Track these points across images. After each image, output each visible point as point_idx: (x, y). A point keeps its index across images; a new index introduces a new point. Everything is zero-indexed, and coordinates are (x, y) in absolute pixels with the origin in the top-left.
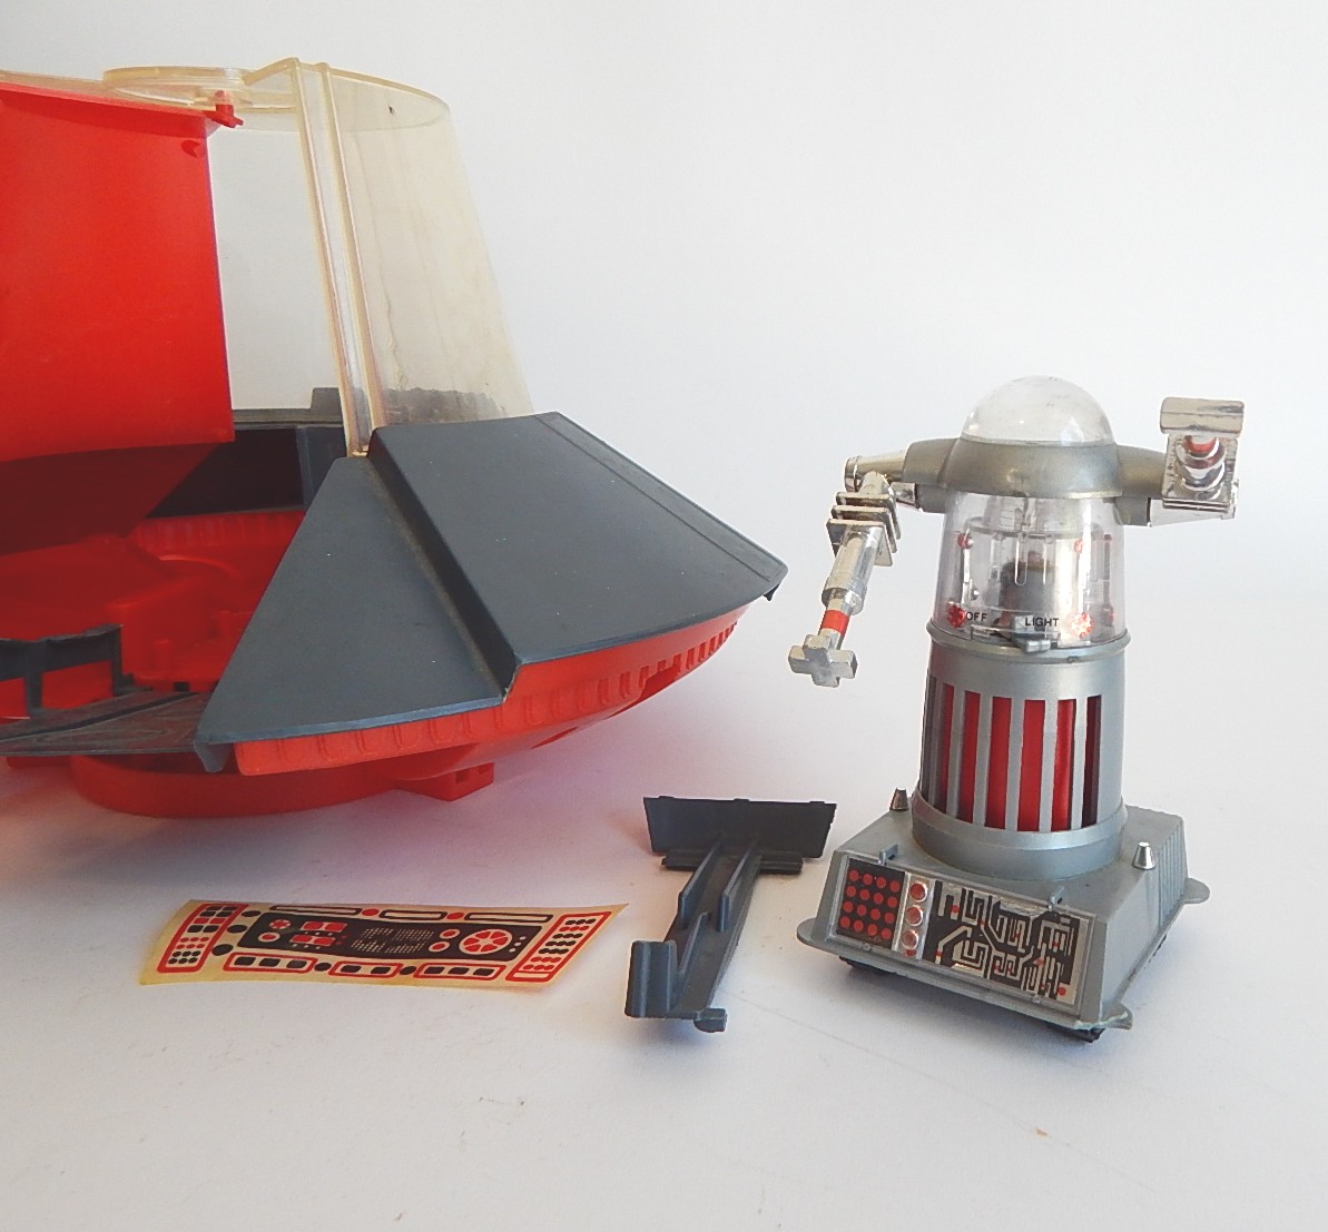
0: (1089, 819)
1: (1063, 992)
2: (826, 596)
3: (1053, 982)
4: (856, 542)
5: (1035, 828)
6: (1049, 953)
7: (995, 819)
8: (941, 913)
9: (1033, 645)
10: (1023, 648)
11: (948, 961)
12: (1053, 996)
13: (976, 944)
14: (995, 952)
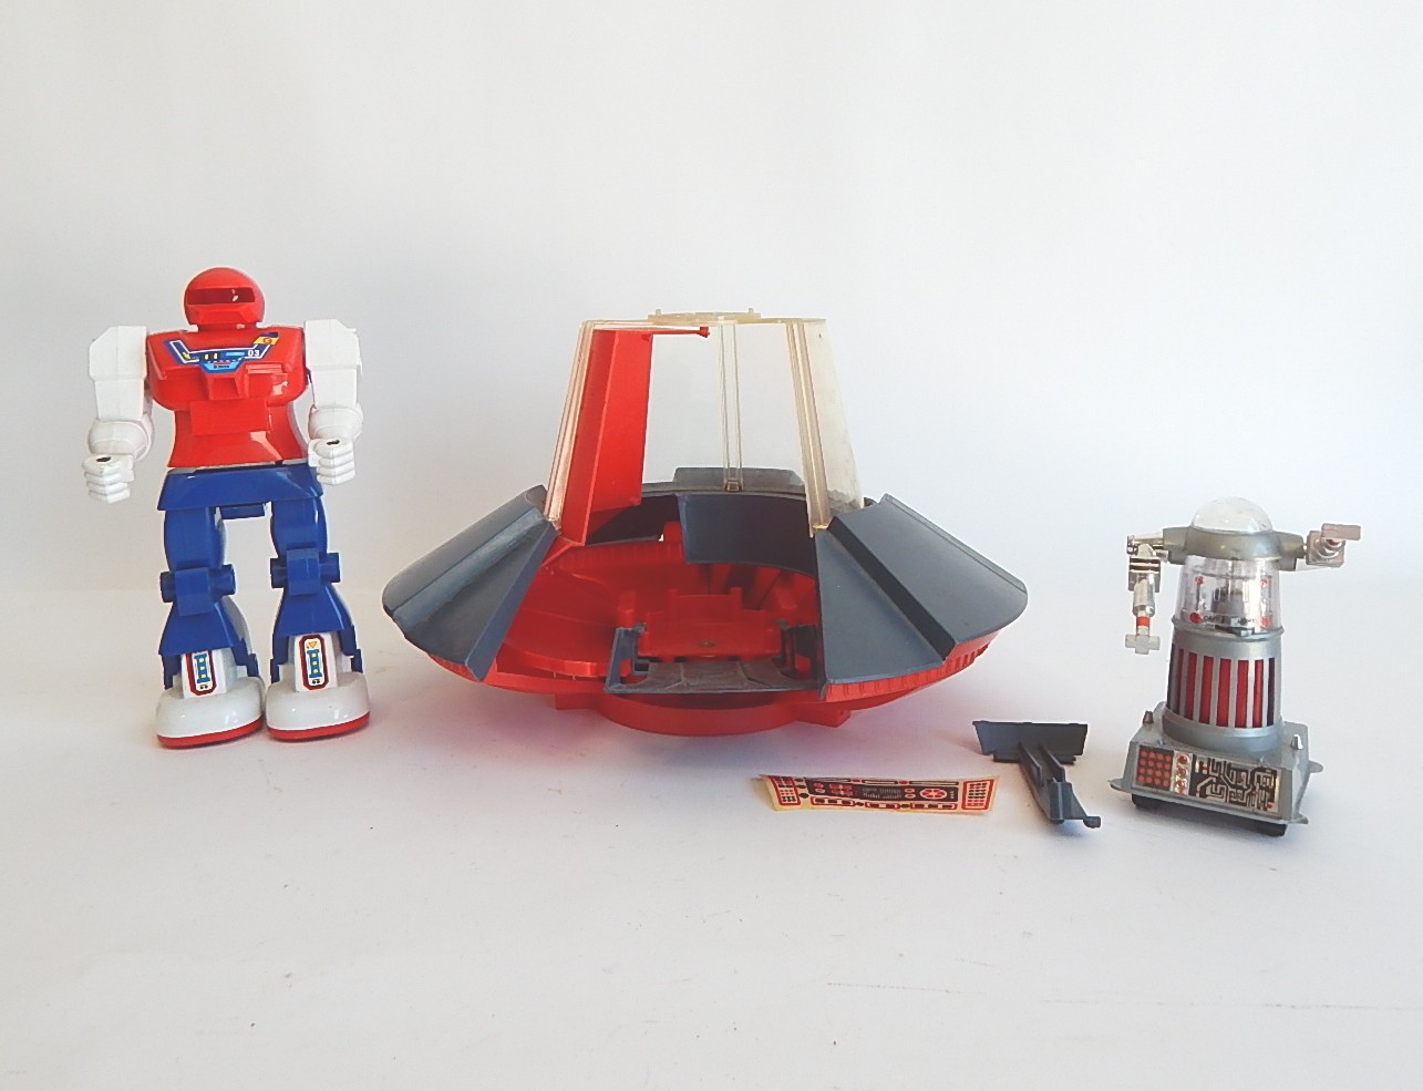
0: (1270, 722)
1: (1270, 807)
2: (1135, 611)
3: (1264, 802)
4: (1144, 581)
5: (1245, 726)
6: (1261, 788)
7: (1223, 722)
8: (1197, 770)
9: (1243, 633)
10: (1239, 635)
11: (1203, 795)
12: (1265, 809)
13: (1219, 786)
14: (1230, 789)
